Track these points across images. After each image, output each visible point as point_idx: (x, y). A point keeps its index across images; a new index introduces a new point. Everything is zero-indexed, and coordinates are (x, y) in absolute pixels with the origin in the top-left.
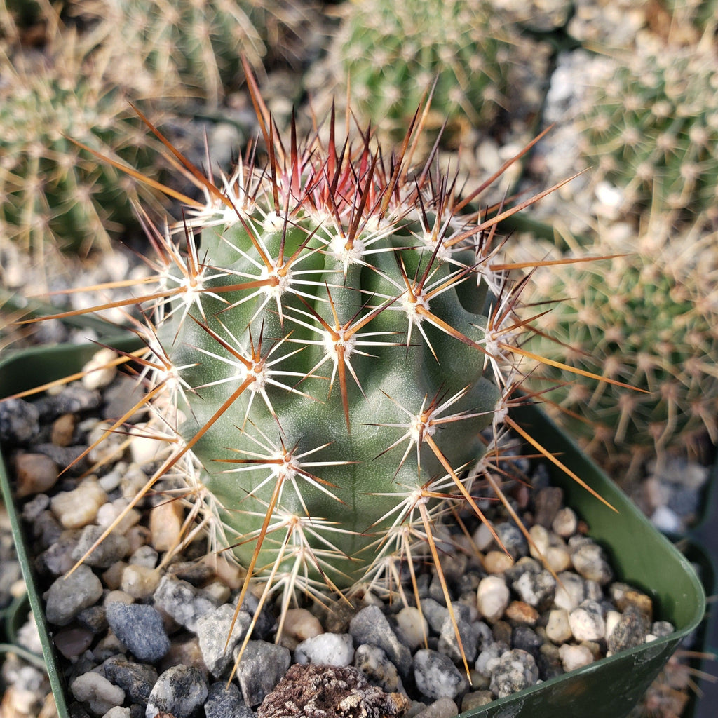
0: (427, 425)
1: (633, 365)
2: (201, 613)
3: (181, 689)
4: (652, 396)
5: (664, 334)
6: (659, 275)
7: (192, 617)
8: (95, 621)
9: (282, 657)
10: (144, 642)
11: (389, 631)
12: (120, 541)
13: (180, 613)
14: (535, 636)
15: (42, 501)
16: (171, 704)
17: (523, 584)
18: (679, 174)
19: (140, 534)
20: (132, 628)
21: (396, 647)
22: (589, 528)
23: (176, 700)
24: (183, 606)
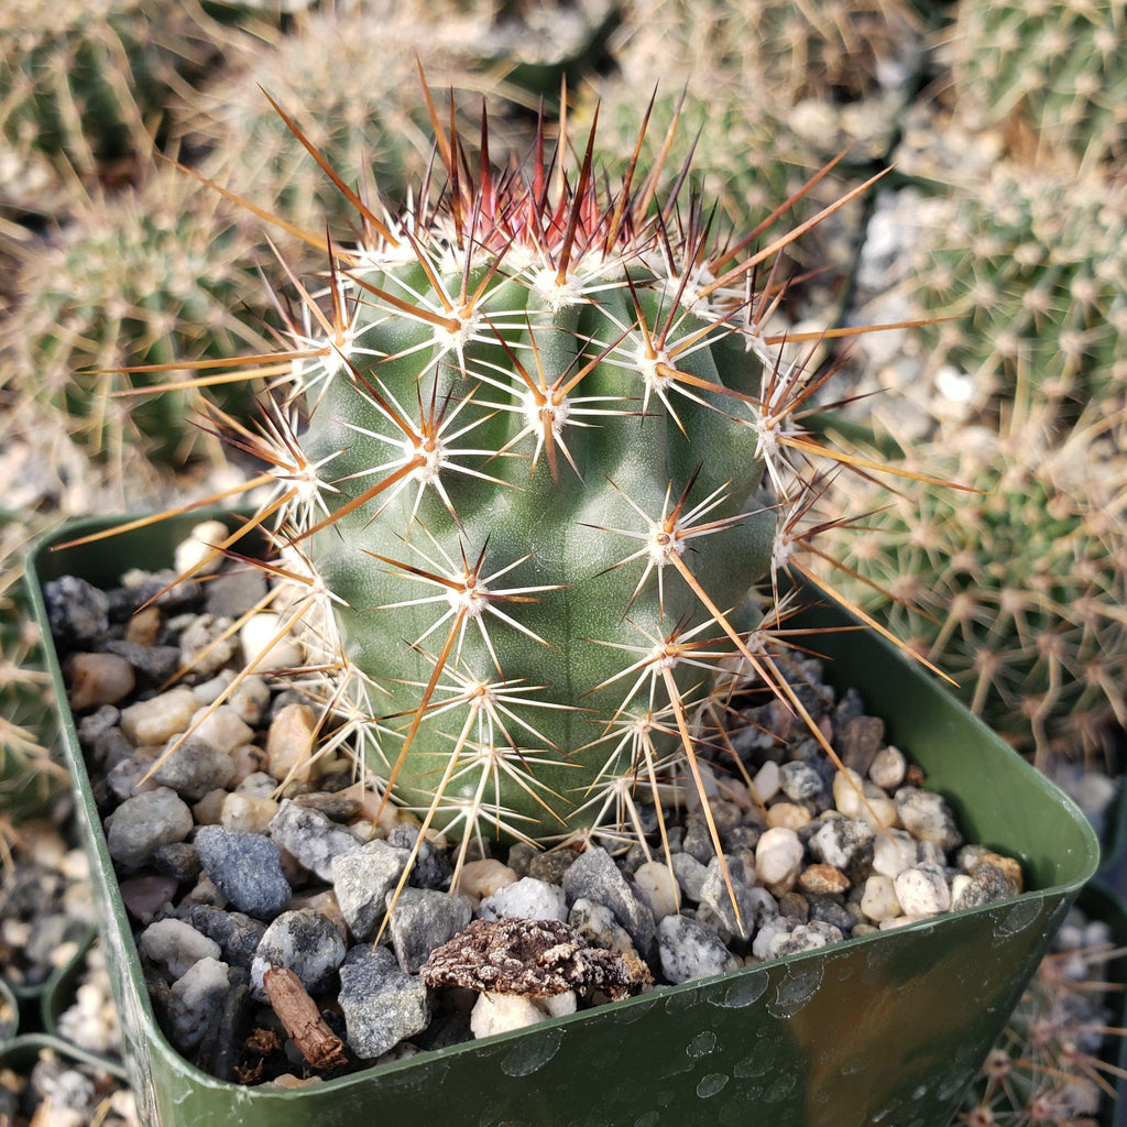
0: (672, 536)
1: (993, 606)
2: (338, 853)
3: (306, 940)
4: (1025, 652)
5: (1039, 564)
6: (1029, 479)
7: (325, 859)
8: (181, 860)
9: (459, 908)
10: (251, 884)
11: (621, 881)
12: (221, 760)
13: (308, 852)
14: (843, 914)
15: (110, 714)
16: (289, 959)
17: (824, 837)
18: (1057, 347)
19: (252, 755)
20: (234, 863)
21: (631, 906)
22: (925, 776)
23: (297, 953)
24: (312, 842)
